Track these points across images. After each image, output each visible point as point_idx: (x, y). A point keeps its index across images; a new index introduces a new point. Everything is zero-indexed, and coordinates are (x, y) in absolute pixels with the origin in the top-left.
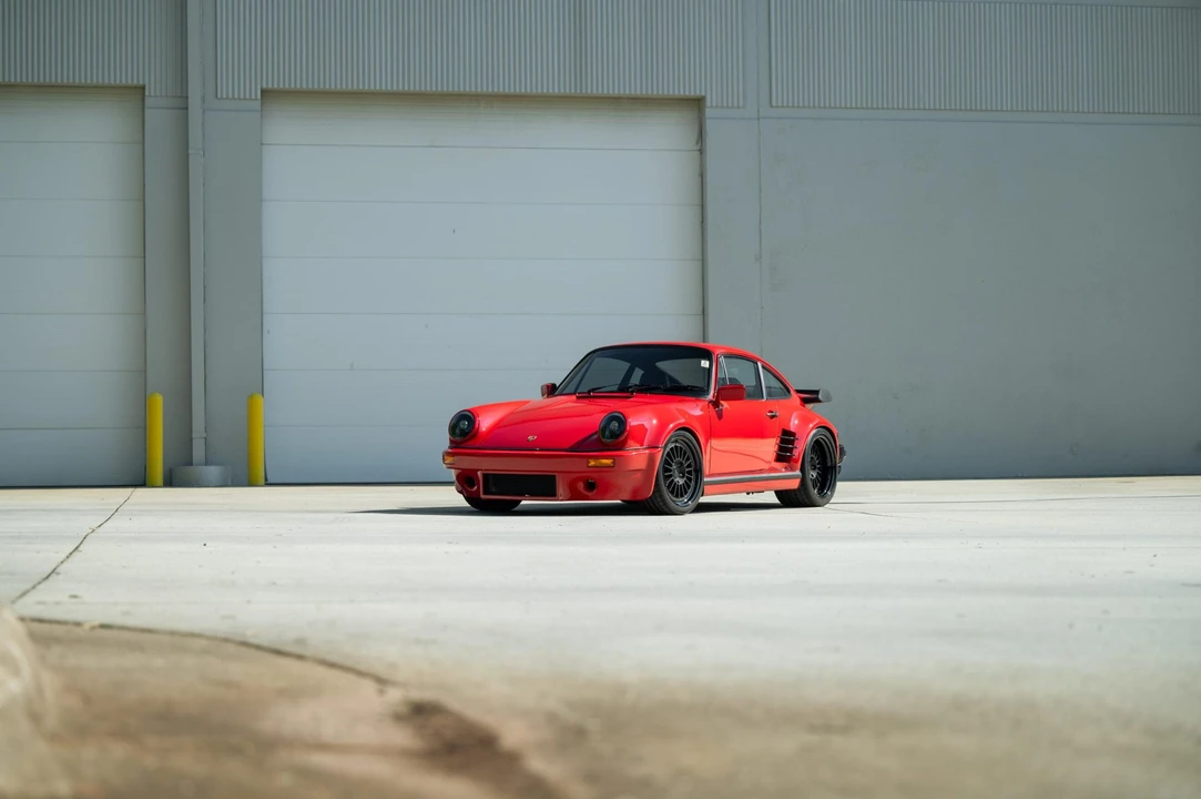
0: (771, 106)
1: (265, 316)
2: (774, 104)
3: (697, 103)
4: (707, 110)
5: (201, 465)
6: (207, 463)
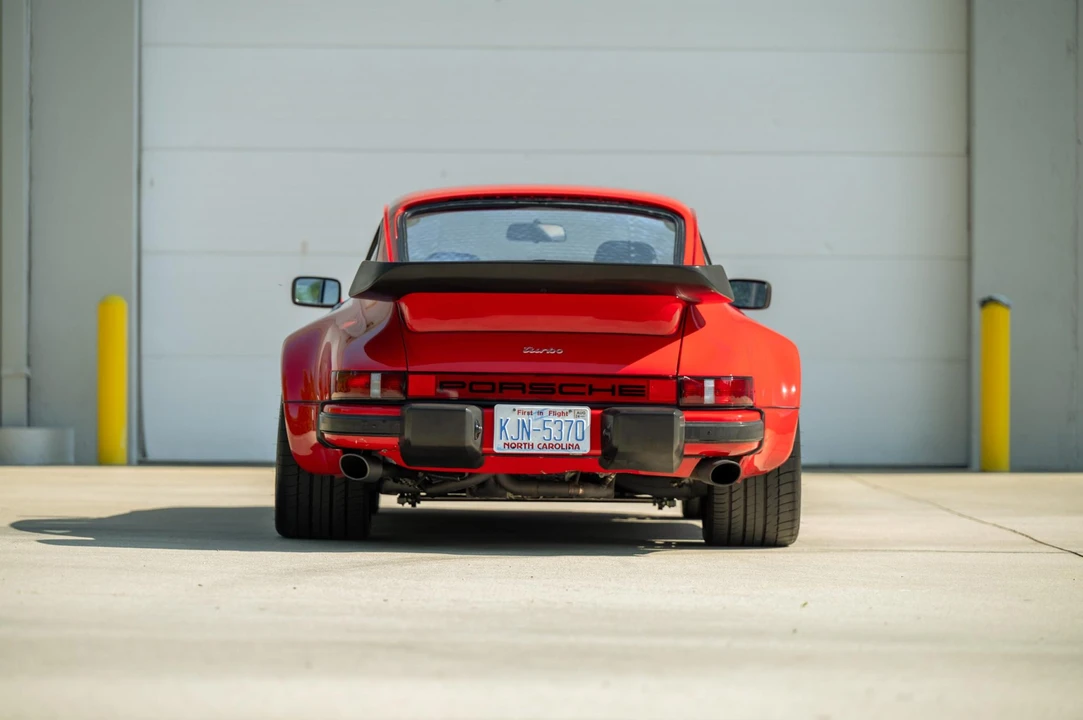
1: (145, 154)
5: (17, 425)
6: (30, 423)
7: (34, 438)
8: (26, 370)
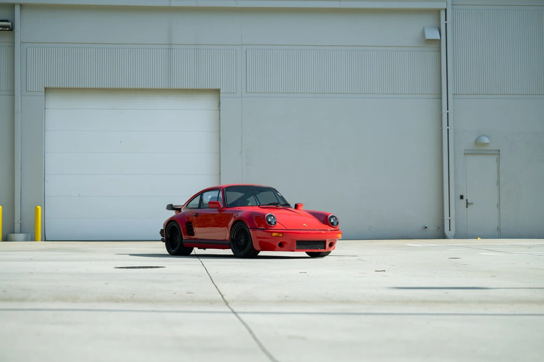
0: (247, 92)
1: (46, 175)
2: (248, 91)
3: (218, 91)
4: (221, 94)
5: (18, 233)
6: (21, 233)
7: (22, 236)
8: (20, 221)
